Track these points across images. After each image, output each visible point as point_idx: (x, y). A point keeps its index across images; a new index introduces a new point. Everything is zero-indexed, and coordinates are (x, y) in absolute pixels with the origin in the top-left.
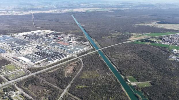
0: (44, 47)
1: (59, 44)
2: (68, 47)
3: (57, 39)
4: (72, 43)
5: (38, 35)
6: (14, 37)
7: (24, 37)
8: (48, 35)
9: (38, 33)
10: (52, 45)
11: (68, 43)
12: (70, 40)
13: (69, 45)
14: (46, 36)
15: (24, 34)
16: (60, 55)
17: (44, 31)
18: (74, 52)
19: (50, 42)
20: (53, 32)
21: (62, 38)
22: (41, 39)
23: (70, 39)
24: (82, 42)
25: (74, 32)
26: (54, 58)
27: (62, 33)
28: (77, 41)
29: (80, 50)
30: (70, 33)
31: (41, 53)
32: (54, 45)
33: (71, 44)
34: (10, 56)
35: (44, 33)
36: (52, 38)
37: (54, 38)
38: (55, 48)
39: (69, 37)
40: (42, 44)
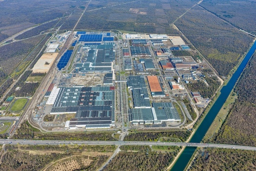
0: (114, 79)
3: (161, 66)
4: (172, 88)
6: (116, 40)
13: (156, 93)
18: (133, 121)
19: (142, 69)
20: (183, 44)
24: (194, 96)
25: (220, 57)
26: (82, 120)
27: (195, 52)
28: (187, 88)
29: (156, 119)
30: (207, 58)
32: (133, 81)
33: (167, 90)
34: (54, 79)
35: (163, 44)
36: (159, 59)
37: (160, 62)
38: (125, 90)
39: (188, 69)
40: (124, 70)
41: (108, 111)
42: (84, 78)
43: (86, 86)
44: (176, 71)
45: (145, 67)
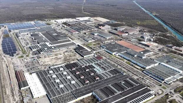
0: (89, 50)
1: (121, 46)
2: (143, 58)
3: (115, 34)
4: (148, 46)
5: (84, 25)
6: (49, 24)
7: (63, 25)
8: (100, 25)
9: (86, 21)
10: (107, 49)
11: (140, 45)
12: (141, 39)
13: (144, 52)
14: (97, 27)
15: (65, 22)
16: (128, 83)
17: (95, 18)
18: (165, 80)
19: (102, 39)
20: (108, 20)
21: (126, 33)
22: (87, 32)
23: (142, 37)
24: (171, 47)
25: (145, 23)
27: (124, 23)
28: (158, 43)
30: (138, 25)
31: (81, 69)
32: (111, 48)
33: (147, 48)
34: (14, 67)
35: (94, 22)
36: (106, 31)
37: (110, 32)
38: (113, 57)
39: (138, 33)
40: (87, 42)
41: (128, 79)
42: (54, 57)
43: (66, 64)
44: (131, 35)
45: (103, 37)
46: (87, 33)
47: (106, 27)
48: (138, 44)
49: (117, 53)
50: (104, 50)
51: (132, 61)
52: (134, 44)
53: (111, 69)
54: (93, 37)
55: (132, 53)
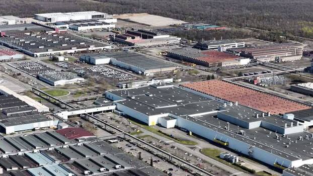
2: (288, 131)
3: (191, 61)
8: (133, 34)
9: (77, 21)
11: (295, 96)
12: (305, 76)
14: (118, 40)
17: (125, 16)
20: (179, 22)
21: (244, 55)
30: (306, 36)
35: (114, 26)
36: (155, 52)
37: (171, 56)
38: (146, 132)
39: (299, 58)
40: (48, 86)
44: (263, 65)
45: (130, 69)
46: (61, 59)
47: (156, 40)
48: (283, 91)
49: (168, 118)
50: (113, 107)
51: (231, 146)
52: (267, 90)
53: (111, 171)
54: (82, 72)
55: (240, 116)
